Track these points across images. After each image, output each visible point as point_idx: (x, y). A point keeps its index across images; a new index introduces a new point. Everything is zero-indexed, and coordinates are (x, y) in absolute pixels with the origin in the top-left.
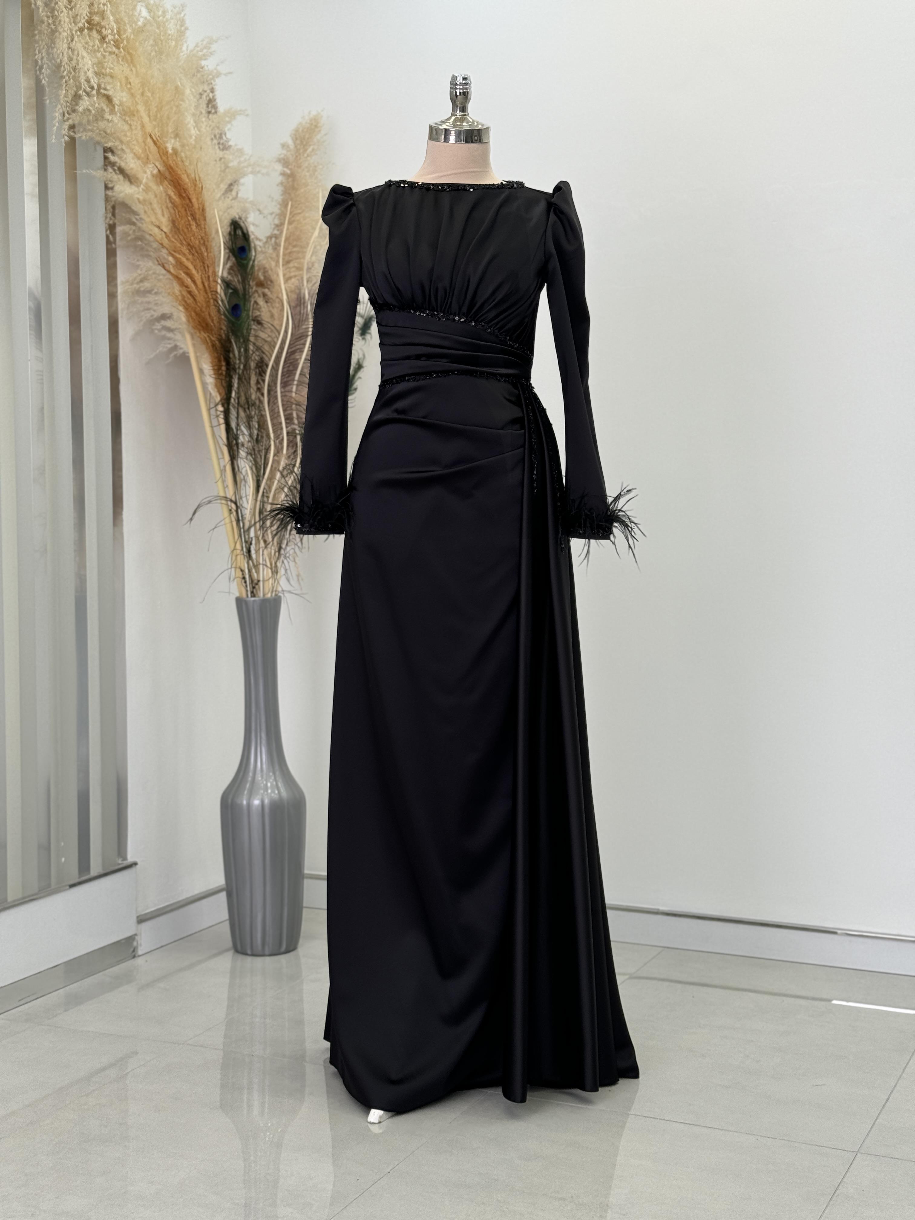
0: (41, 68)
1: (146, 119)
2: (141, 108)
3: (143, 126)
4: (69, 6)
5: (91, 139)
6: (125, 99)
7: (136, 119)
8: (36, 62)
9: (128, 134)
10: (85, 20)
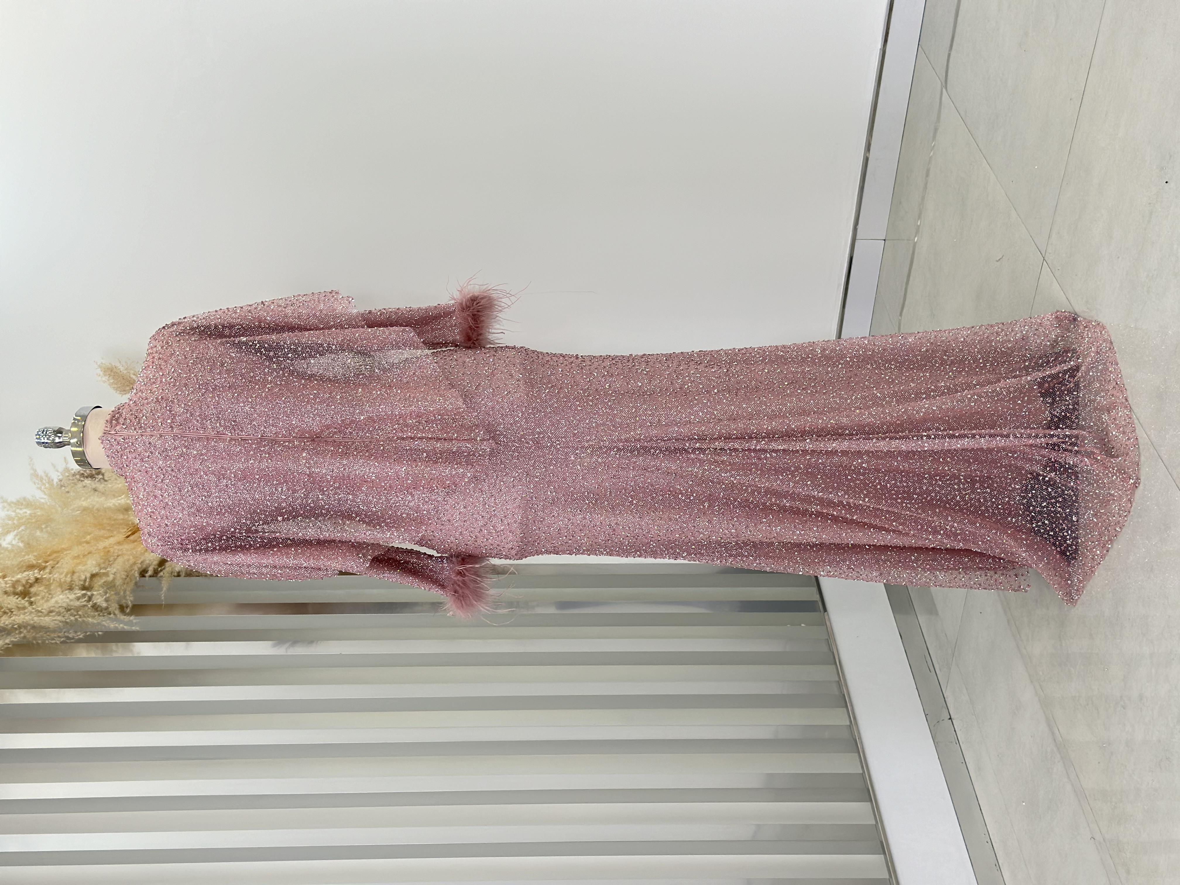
0: (68, 638)
1: (112, 540)
2: (101, 545)
3: (119, 543)
4: (9, 614)
5: (133, 591)
6: (94, 562)
7: (112, 550)
8: (62, 642)
9: (126, 557)
10: (22, 601)
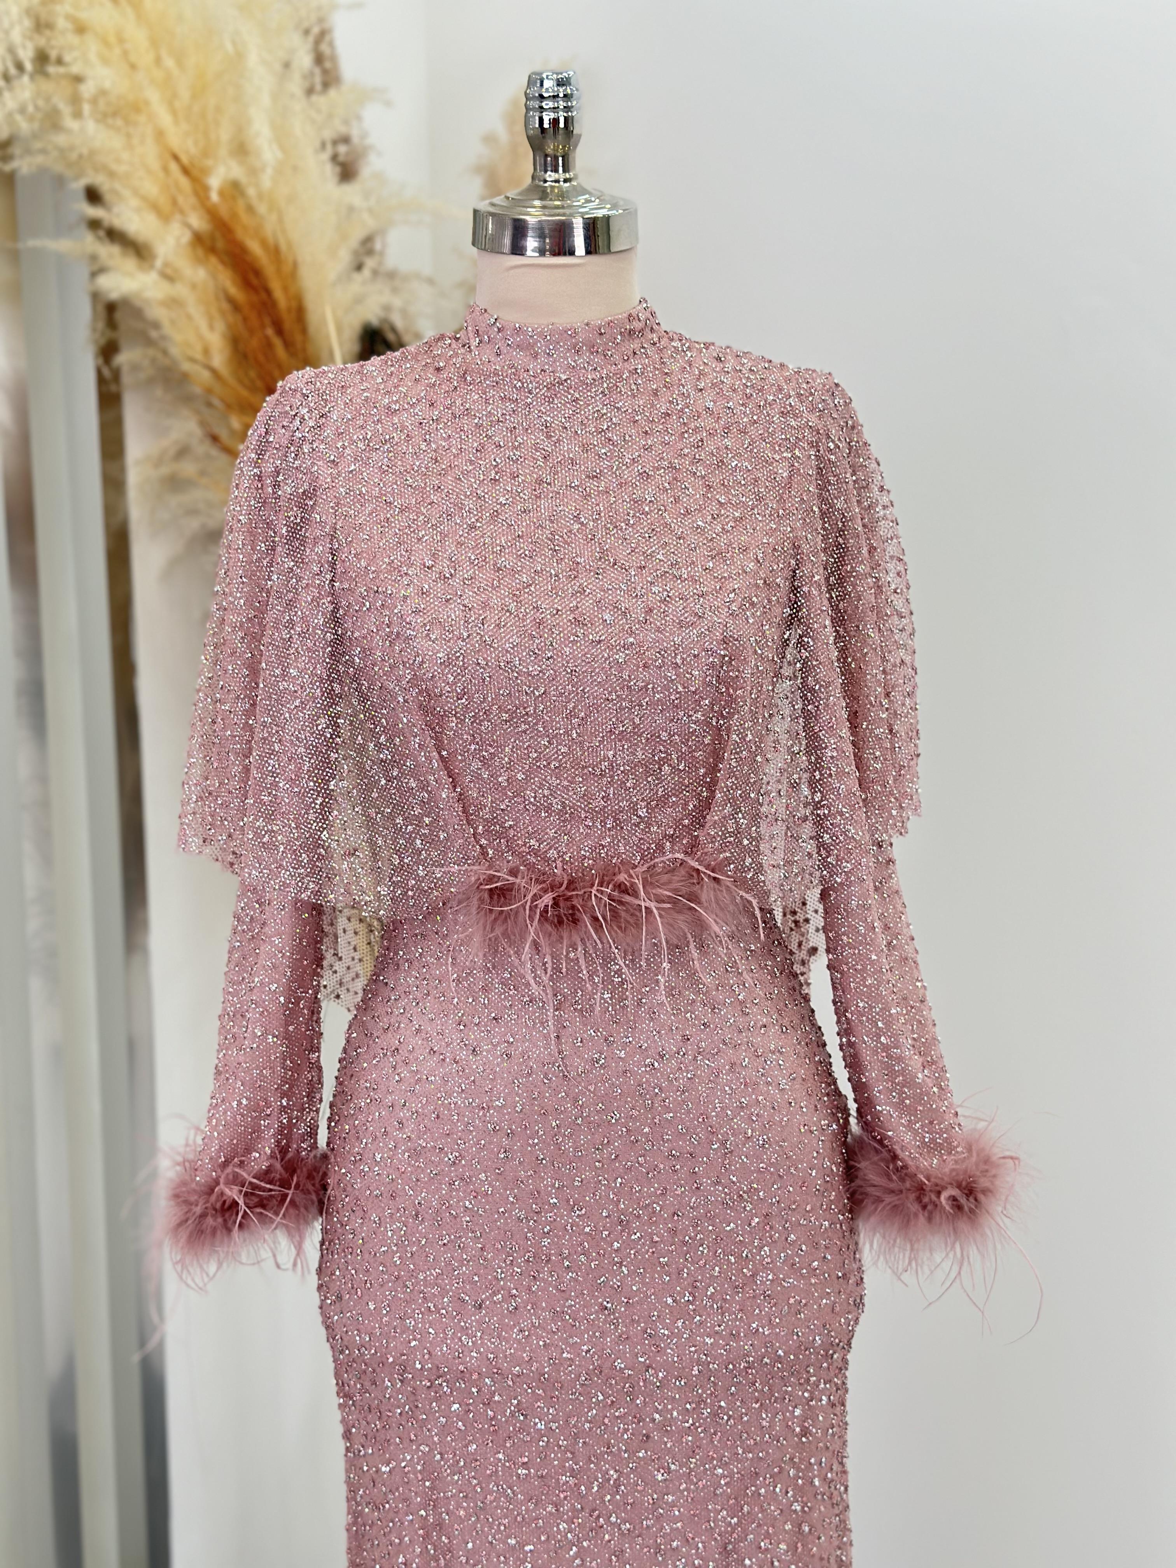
1: (165, 119)
2: (153, 96)
3: (160, 135)
5: (42, 171)
6: (107, 85)
7: (142, 119)
9: (125, 156)
